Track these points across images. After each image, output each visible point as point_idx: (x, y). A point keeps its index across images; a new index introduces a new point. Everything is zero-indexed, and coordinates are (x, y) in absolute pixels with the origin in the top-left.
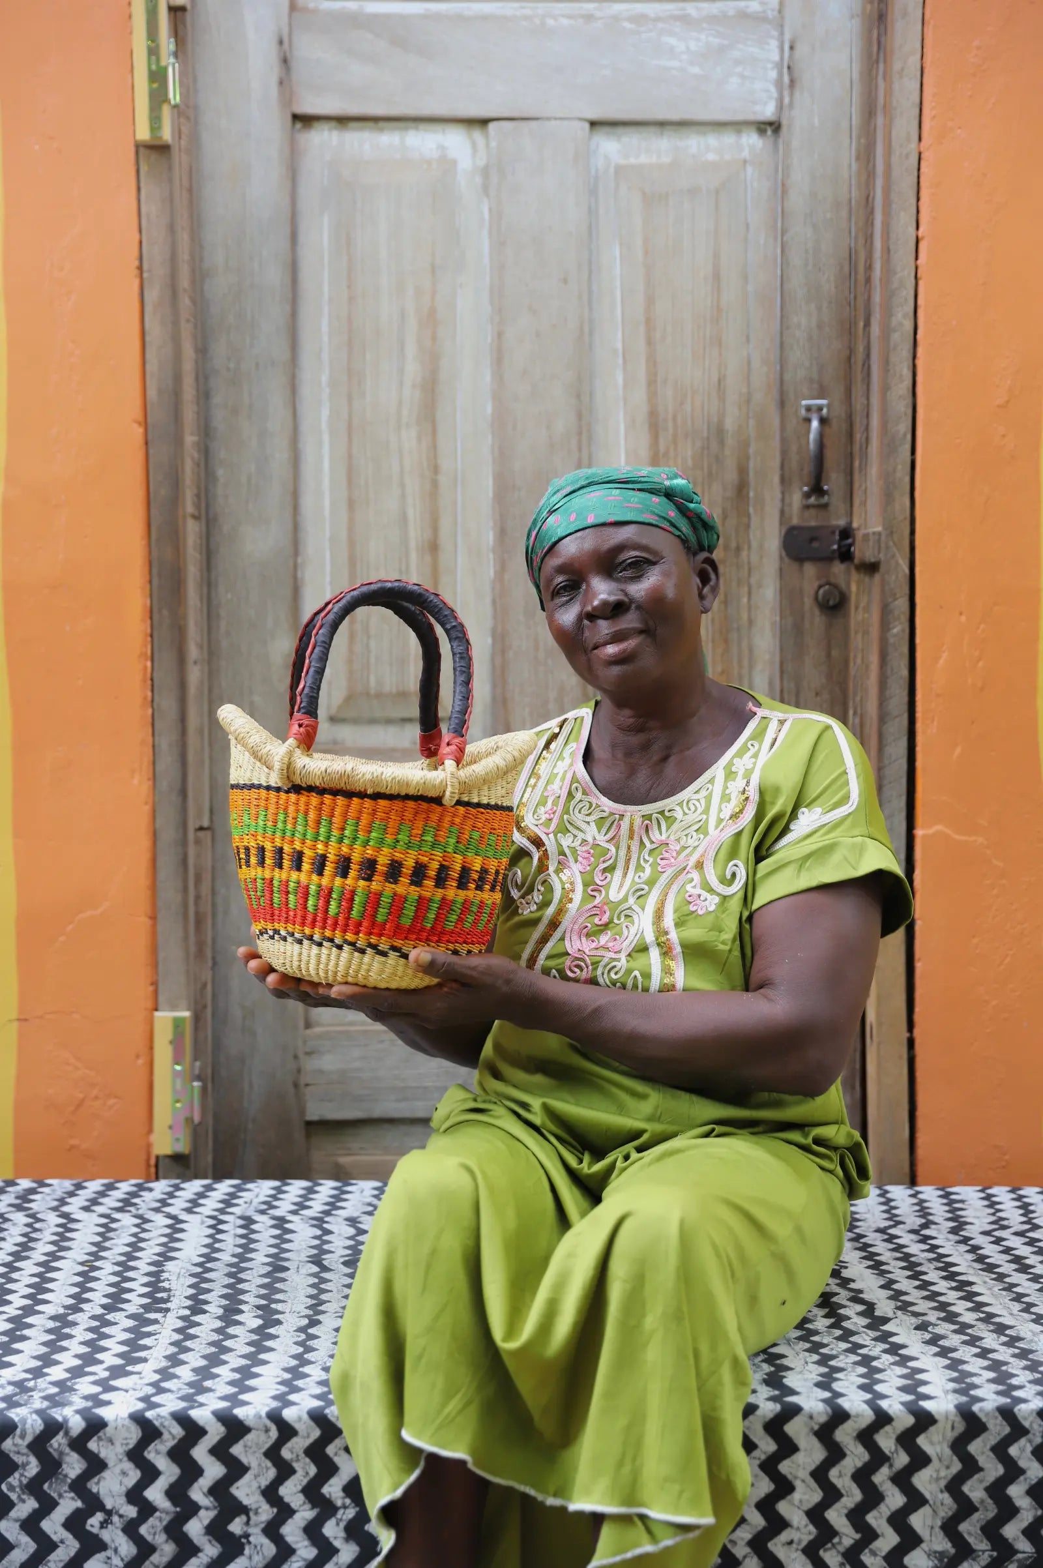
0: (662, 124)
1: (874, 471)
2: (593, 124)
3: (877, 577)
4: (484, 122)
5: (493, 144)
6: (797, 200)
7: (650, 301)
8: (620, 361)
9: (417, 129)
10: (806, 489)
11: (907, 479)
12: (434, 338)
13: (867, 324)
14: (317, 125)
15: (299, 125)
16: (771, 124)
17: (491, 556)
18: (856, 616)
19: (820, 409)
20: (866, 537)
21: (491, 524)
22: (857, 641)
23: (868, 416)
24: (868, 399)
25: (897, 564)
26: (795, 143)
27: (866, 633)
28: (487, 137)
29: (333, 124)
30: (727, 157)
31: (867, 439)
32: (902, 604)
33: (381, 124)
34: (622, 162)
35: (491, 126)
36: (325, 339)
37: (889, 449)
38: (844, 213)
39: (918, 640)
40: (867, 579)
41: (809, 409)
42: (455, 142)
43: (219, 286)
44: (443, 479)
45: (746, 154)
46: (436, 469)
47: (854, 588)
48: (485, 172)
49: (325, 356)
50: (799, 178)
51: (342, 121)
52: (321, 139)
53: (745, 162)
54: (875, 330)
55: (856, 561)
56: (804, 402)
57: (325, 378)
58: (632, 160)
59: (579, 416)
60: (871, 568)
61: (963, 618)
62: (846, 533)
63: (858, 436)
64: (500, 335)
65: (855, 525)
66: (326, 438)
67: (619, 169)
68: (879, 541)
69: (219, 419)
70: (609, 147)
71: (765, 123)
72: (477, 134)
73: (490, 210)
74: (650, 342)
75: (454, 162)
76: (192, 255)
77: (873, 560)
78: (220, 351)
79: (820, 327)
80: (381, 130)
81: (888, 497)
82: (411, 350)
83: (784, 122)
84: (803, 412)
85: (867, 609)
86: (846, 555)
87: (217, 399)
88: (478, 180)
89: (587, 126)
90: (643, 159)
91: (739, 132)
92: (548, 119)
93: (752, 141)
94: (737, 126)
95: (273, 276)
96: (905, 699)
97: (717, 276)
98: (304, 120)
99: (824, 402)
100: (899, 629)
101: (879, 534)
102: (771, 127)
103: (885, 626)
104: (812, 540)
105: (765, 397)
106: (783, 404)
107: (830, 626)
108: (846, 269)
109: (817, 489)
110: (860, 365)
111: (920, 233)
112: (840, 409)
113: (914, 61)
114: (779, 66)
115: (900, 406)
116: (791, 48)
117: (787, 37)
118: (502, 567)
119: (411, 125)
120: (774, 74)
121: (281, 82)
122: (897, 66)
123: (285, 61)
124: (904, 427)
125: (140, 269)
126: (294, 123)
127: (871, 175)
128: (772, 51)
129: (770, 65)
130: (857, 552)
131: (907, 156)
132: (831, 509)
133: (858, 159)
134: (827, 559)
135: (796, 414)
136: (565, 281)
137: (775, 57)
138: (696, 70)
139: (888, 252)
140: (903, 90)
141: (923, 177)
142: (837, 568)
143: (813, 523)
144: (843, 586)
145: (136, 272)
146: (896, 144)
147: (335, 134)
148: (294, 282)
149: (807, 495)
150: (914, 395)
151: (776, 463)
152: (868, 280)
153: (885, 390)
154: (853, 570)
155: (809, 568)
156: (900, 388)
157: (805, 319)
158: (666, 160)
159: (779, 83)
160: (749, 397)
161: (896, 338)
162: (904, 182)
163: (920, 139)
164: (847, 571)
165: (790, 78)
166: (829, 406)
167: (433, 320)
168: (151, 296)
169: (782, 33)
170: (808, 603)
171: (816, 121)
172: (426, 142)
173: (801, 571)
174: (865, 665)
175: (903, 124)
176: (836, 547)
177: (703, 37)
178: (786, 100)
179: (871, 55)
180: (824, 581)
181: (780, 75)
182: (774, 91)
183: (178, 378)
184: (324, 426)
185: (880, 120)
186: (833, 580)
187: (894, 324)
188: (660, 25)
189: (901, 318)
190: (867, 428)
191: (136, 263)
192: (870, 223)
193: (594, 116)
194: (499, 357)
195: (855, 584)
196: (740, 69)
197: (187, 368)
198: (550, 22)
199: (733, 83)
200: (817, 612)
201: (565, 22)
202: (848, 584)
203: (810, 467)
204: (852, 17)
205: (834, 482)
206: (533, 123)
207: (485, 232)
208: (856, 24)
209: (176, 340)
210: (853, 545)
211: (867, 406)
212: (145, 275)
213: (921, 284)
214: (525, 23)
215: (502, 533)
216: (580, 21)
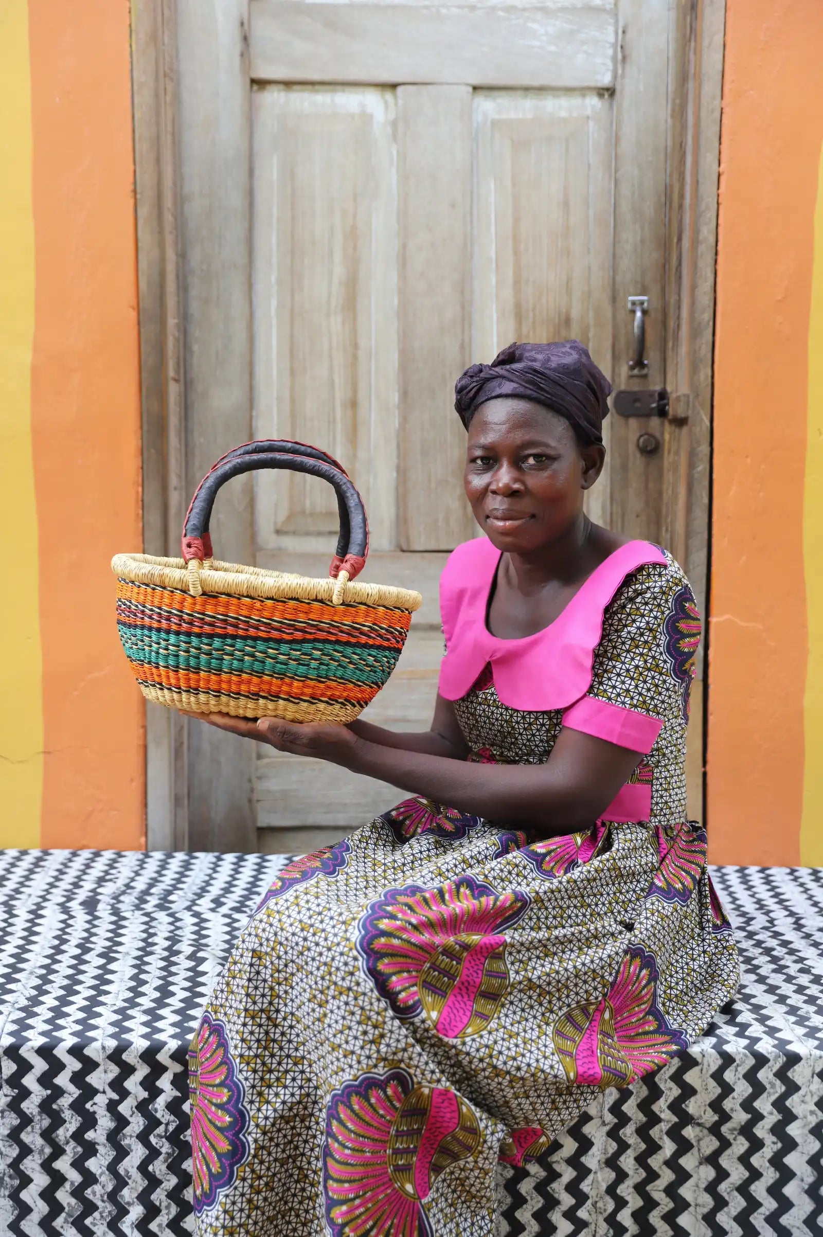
0: (527, 89)
1: (683, 349)
2: (475, 88)
3: (685, 429)
4: (394, 86)
5: (400, 102)
6: (627, 146)
7: (517, 221)
8: (494, 266)
9: (344, 91)
10: (631, 363)
11: (710, 355)
12: (355, 248)
13: (680, 239)
14: (270, 88)
15: (255, 87)
16: (607, 89)
17: (397, 412)
18: (668, 459)
19: (642, 303)
20: (678, 398)
21: (396, 388)
22: (668, 477)
23: (679, 308)
24: (679, 295)
25: (702, 420)
26: (626, 104)
27: (676, 470)
28: (395, 97)
29: (281, 87)
30: (575, 114)
31: (679, 326)
32: (704, 449)
33: (317, 87)
34: (497, 117)
35: (400, 90)
36: (274, 247)
37: (695, 333)
38: (662, 158)
39: (715, 476)
40: (677, 430)
41: (634, 303)
42: (372, 101)
43: (195, 208)
44: (361, 353)
45: (589, 112)
46: (356, 346)
47: (667, 437)
48: (394, 124)
49: (274, 261)
50: (629, 131)
51: (288, 84)
52: (273, 97)
53: (588, 118)
54: (686, 243)
55: (670, 417)
56: (631, 298)
57: (273, 279)
58: (504, 116)
59: (463, 308)
60: (681, 422)
61: (749, 460)
62: (663, 395)
63: (672, 324)
64: (404, 246)
65: (669, 389)
66: (274, 322)
67: (495, 124)
68: (688, 402)
69: (195, 307)
70: (487, 106)
71: (603, 89)
72: (389, 96)
73: (398, 152)
74: (516, 253)
75: (371, 116)
76: (175, 184)
77: (683, 416)
78: (196, 257)
79: (642, 241)
80: (317, 92)
81: (694, 369)
82: (338, 257)
83: (618, 88)
84: (629, 306)
85: (677, 453)
86: (662, 413)
87: (194, 293)
88: (389, 129)
89: (471, 89)
90: (512, 115)
91: (584, 96)
92: (441, 84)
93: (593, 102)
94: (583, 91)
95: (236, 200)
96: (706, 520)
97: (566, 204)
98: (259, 84)
99: (645, 298)
100: (702, 467)
101: (688, 396)
102: (607, 93)
103: (691, 466)
104: (636, 400)
105: (601, 296)
106: (614, 299)
107: (647, 465)
108: (663, 199)
109: (639, 363)
110: (674, 270)
111: (722, 169)
112: (656, 304)
113: (719, 39)
114: (614, 45)
115: (705, 300)
116: (624, 32)
117: (621, 24)
118: (404, 420)
119: (339, 87)
120: (610, 52)
121: (242, 55)
122: (706, 42)
123: (245, 39)
124: (708, 316)
125: (135, 191)
126: (251, 86)
127: (684, 127)
128: (609, 35)
129: (608, 45)
130: (671, 410)
131: (712, 111)
132: (650, 378)
133: (672, 116)
134: (648, 415)
135: (625, 307)
136: (453, 206)
137: (612, 39)
138: (553, 48)
139: (696, 183)
140: (711, 61)
141: (723, 129)
142: (655, 421)
143: (636, 389)
144: (657, 435)
145: (132, 194)
146: (704, 101)
147: (283, 94)
148: (251, 205)
149: (632, 368)
150: (715, 291)
151: (608, 344)
152: (681, 206)
153: (694, 287)
154: (667, 424)
155: (633, 423)
156: (705, 286)
157: (631, 237)
158: (529, 116)
159: (614, 59)
160: (589, 294)
161: (702, 248)
162: (709, 131)
163: (722, 98)
164: (662, 424)
165: (622, 55)
166: (649, 301)
167: (353, 236)
168: (143, 212)
169: (617, 21)
170: (632, 448)
171: (641, 88)
172: (349, 101)
173: (627, 424)
174: (675, 495)
175: (710, 88)
176: (654, 405)
177: (557, 23)
178: (620, 71)
179: (684, 36)
180: (644, 432)
181: (615, 52)
182: (610, 65)
183: (162, 275)
184: (273, 313)
185: (691, 85)
186: (650, 431)
187: (701, 237)
188: (527, 14)
189: (707, 233)
190: (679, 318)
191: (132, 187)
192: (682, 161)
193: (476, 81)
194: (403, 261)
195: (667, 433)
196: (585, 48)
197: (171, 268)
198: (444, 11)
199: (580, 58)
200: (638, 455)
201: (455, 10)
202: (662, 434)
203: (634, 346)
204: (669, 9)
205: (652, 358)
206: (430, 87)
207: (394, 170)
208: (673, 15)
209: (161, 245)
210: (668, 404)
211: (679, 301)
212: (138, 196)
213: (721, 208)
214: (424, 12)
215: (405, 394)
216: (467, 10)
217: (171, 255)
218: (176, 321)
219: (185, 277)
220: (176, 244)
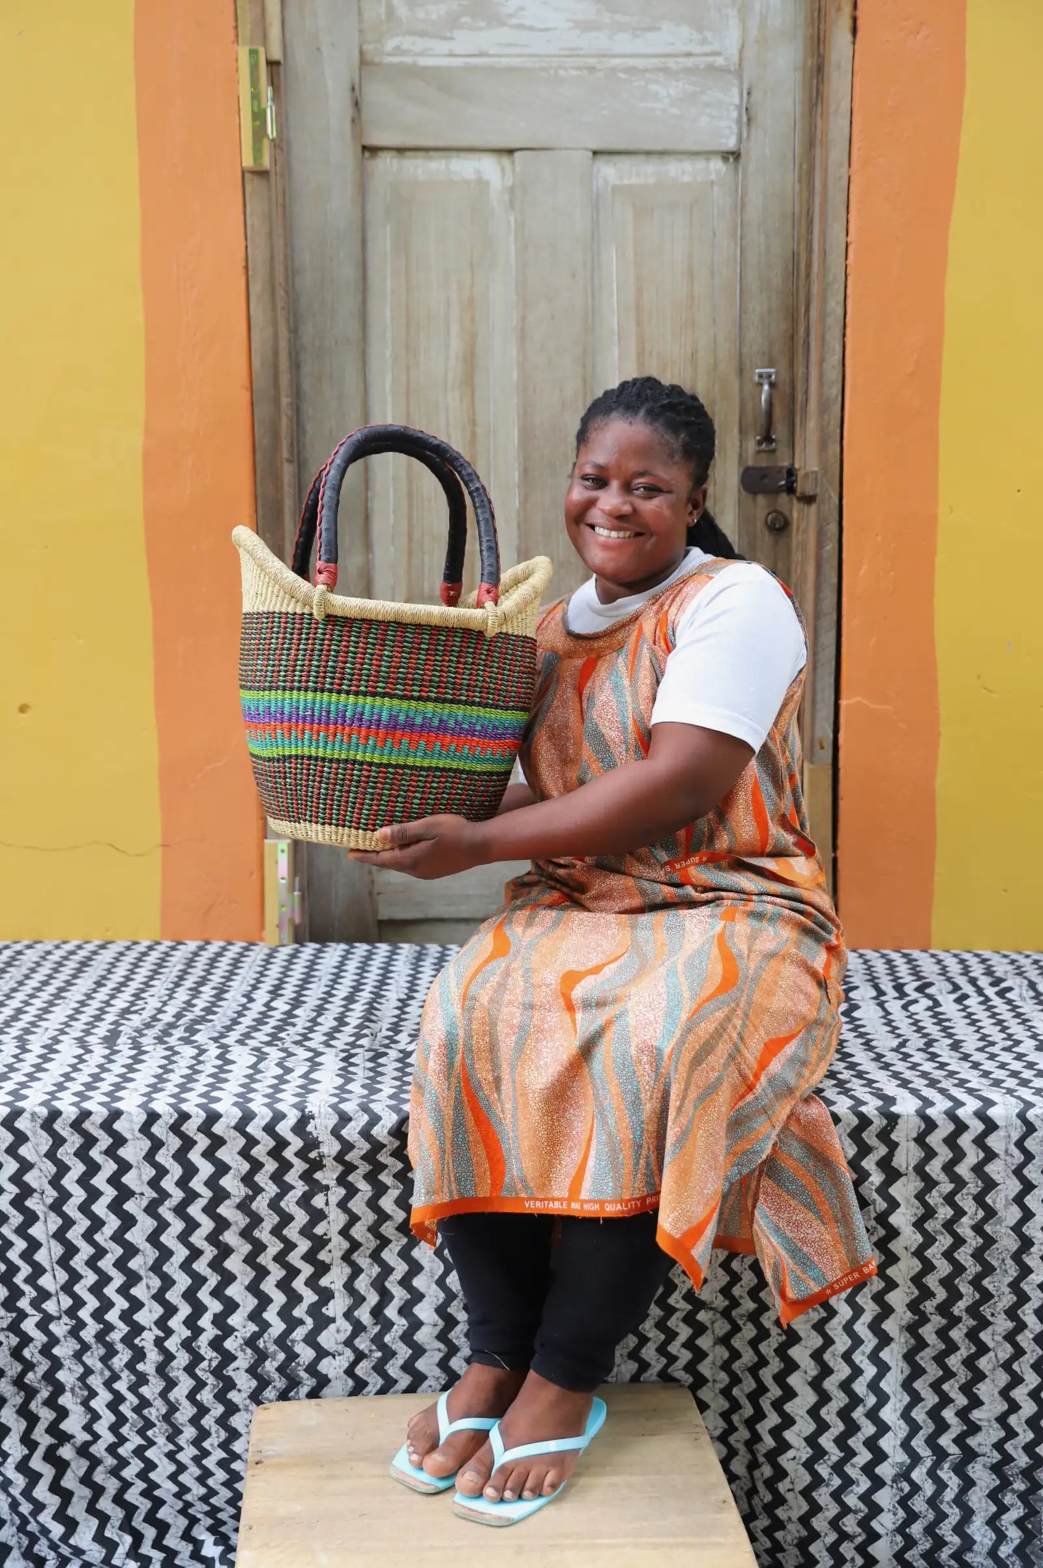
0: (648, 153)
1: (812, 423)
2: (595, 153)
3: (814, 507)
4: (511, 152)
5: (518, 169)
6: (753, 213)
7: (640, 292)
8: (616, 338)
9: (459, 157)
10: (758, 438)
11: (838, 431)
12: (473, 321)
13: (807, 310)
14: (382, 154)
15: (367, 154)
16: (733, 153)
17: (517, 491)
18: (796, 538)
19: (769, 376)
20: (806, 475)
21: (517, 465)
22: (797, 556)
23: (807, 380)
24: (807, 368)
25: (830, 497)
26: (752, 167)
27: (804, 549)
28: (513, 163)
29: (394, 153)
30: (699, 179)
31: (807, 400)
32: (833, 527)
33: (431, 153)
34: (618, 182)
35: (517, 154)
36: (389, 321)
37: (824, 408)
38: (789, 223)
39: (844, 556)
40: (806, 507)
41: (761, 376)
42: (488, 167)
43: (307, 282)
44: (479, 430)
45: (713, 177)
46: (474, 423)
47: (795, 515)
48: (512, 191)
49: (389, 335)
50: (755, 198)
51: (401, 150)
52: (385, 164)
53: (712, 182)
54: (814, 314)
55: (798, 494)
56: (757, 371)
57: (388, 353)
58: (626, 182)
59: (585, 381)
60: (809, 500)
61: (879, 538)
62: (791, 473)
63: (800, 397)
64: (523, 319)
65: (797, 466)
66: (389, 398)
67: (616, 189)
68: (816, 479)
69: (307, 384)
70: (609, 172)
71: (728, 153)
72: (506, 161)
73: (516, 221)
74: (639, 324)
75: (488, 183)
76: (286, 257)
77: (811, 493)
78: (308, 332)
79: (770, 312)
80: (431, 158)
81: (823, 446)
82: (455, 329)
83: (742, 151)
84: (756, 378)
85: (805, 531)
86: (790, 489)
87: (306, 369)
88: (506, 197)
89: (590, 154)
90: (634, 181)
91: (708, 159)
92: (561, 149)
93: (717, 165)
94: (707, 154)
95: (348, 273)
96: (835, 599)
97: (691, 275)
98: (371, 150)
99: (772, 370)
100: (830, 547)
101: (816, 472)
102: (733, 156)
103: (820, 545)
104: (763, 477)
105: (727, 367)
106: (741, 372)
107: (776, 544)
108: (790, 267)
109: (767, 438)
110: (801, 341)
111: (849, 239)
112: (785, 376)
113: (846, 104)
114: (739, 107)
115: (833, 374)
116: (749, 94)
117: (745, 86)
118: (525, 499)
119: (454, 154)
120: (735, 114)
121: (353, 121)
122: (832, 108)
123: (357, 104)
124: (836, 390)
125: (246, 268)
126: (363, 153)
127: (811, 193)
128: (734, 96)
129: (732, 108)
130: (799, 487)
131: (840, 178)
132: (778, 454)
133: (800, 181)
134: (776, 491)
135: (751, 379)
136: (574, 276)
137: (737, 101)
138: (676, 111)
139: (824, 254)
140: (837, 127)
141: (851, 196)
142: (784, 497)
143: (764, 464)
144: (786, 513)
145: (243, 271)
146: (831, 169)
147: (395, 161)
148: (364, 278)
149: (760, 443)
150: (844, 365)
151: (736, 418)
152: (808, 275)
153: (822, 361)
154: (795, 501)
155: (761, 499)
156: (835, 359)
157: (758, 306)
158: (651, 181)
159: (739, 122)
160: (715, 367)
161: (830, 321)
162: (837, 200)
163: (850, 165)
164: (791, 501)
165: (748, 117)
166: (776, 373)
167: (472, 307)
168: (255, 289)
169: (741, 83)
170: (760, 524)
171: (768, 152)
172: (465, 167)
173: (755, 501)
174: (804, 574)
175: (837, 154)
176: (783, 483)
177: (681, 84)
178: (745, 135)
179: (811, 99)
180: (771, 509)
181: (740, 115)
182: (735, 128)
183: (276, 353)
184: (388, 390)
185: (818, 150)
186: (779, 508)
187: (828, 309)
188: (647, 75)
189: (835, 305)
190: (806, 392)
191: (243, 264)
192: (810, 231)
193: (595, 147)
194: (523, 336)
195: (796, 511)
196: (708, 111)
197: (283, 345)
198: (562, 73)
199: (704, 121)
200: (766, 533)
201: (574, 73)
202: (791, 511)
203: (762, 420)
204: (795, 70)
205: (780, 432)
206: (549, 153)
207: (512, 238)
208: (799, 75)
209: (275, 323)
210: (796, 481)
211: (807, 374)
212: (250, 273)
213: (849, 278)
214: (542, 74)
215: (525, 472)
216: (585, 72)
217: (283, 332)
218: (289, 400)
219: (297, 353)
220: (288, 322)
